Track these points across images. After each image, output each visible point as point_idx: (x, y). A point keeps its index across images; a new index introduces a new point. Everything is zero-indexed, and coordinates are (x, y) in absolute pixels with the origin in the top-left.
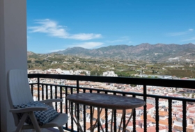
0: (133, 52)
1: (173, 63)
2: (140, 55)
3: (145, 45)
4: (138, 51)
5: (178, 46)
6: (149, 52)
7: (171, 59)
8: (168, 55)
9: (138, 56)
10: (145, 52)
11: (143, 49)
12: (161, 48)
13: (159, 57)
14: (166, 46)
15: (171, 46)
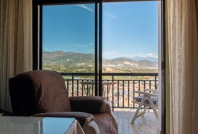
0: (49, 57)
1: (81, 68)
2: (55, 60)
3: (59, 53)
4: (53, 57)
5: (84, 55)
6: (62, 58)
7: (79, 65)
8: (77, 61)
9: (53, 61)
10: (59, 58)
11: (58, 55)
12: (72, 56)
13: (71, 62)
14: (75, 54)
15: (79, 54)
